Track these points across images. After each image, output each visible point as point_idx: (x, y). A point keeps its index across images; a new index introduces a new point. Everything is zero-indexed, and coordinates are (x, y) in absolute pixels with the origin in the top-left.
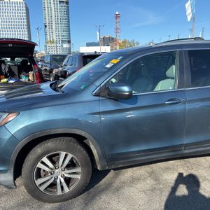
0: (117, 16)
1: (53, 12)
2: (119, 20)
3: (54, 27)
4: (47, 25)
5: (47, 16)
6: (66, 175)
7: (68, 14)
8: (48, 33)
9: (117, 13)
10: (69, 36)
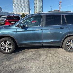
0: (60, 2)
1: (37, 2)
2: (61, 4)
3: (37, 7)
4: (35, 6)
5: (35, 3)
6: (9, 47)
7: (42, 2)
8: (35, 9)
9: (60, 1)
10: (42, 10)
